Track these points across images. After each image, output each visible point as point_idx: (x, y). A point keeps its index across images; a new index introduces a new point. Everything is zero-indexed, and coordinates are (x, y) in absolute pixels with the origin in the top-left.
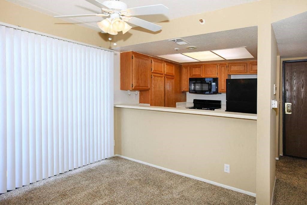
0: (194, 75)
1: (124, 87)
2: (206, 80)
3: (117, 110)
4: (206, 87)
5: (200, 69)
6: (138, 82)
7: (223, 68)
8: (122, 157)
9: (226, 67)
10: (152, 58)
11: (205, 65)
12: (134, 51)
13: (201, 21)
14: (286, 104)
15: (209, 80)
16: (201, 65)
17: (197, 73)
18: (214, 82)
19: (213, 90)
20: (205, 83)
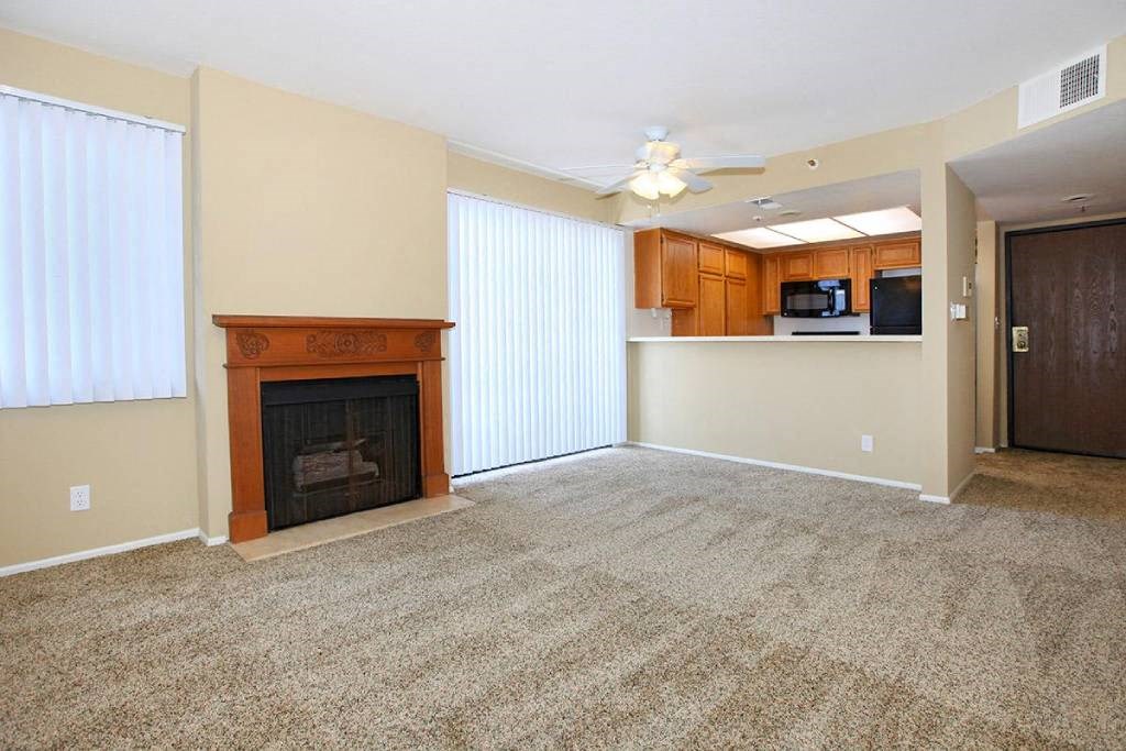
0: (792, 276)
1: (642, 301)
2: (821, 284)
3: (632, 348)
4: (821, 302)
5: (805, 260)
6: (673, 292)
7: (862, 256)
8: (642, 444)
9: (869, 254)
10: (701, 240)
11: (818, 251)
12: (664, 226)
13: (813, 163)
14: (1015, 330)
15: (828, 284)
16: (809, 252)
17: (799, 270)
18: (840, 288)
19: (840, 305)
20: (819, 291)
